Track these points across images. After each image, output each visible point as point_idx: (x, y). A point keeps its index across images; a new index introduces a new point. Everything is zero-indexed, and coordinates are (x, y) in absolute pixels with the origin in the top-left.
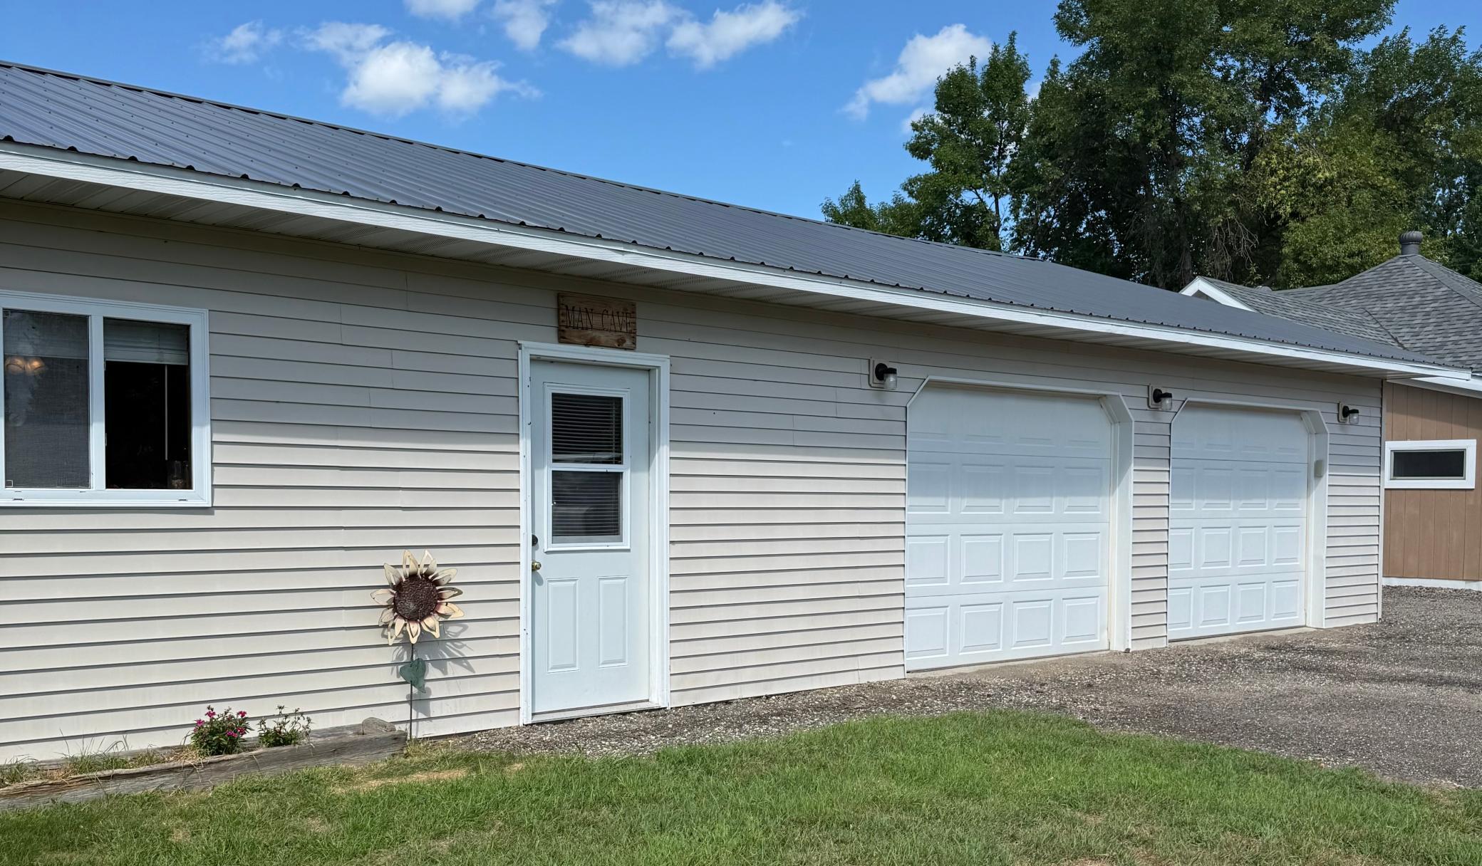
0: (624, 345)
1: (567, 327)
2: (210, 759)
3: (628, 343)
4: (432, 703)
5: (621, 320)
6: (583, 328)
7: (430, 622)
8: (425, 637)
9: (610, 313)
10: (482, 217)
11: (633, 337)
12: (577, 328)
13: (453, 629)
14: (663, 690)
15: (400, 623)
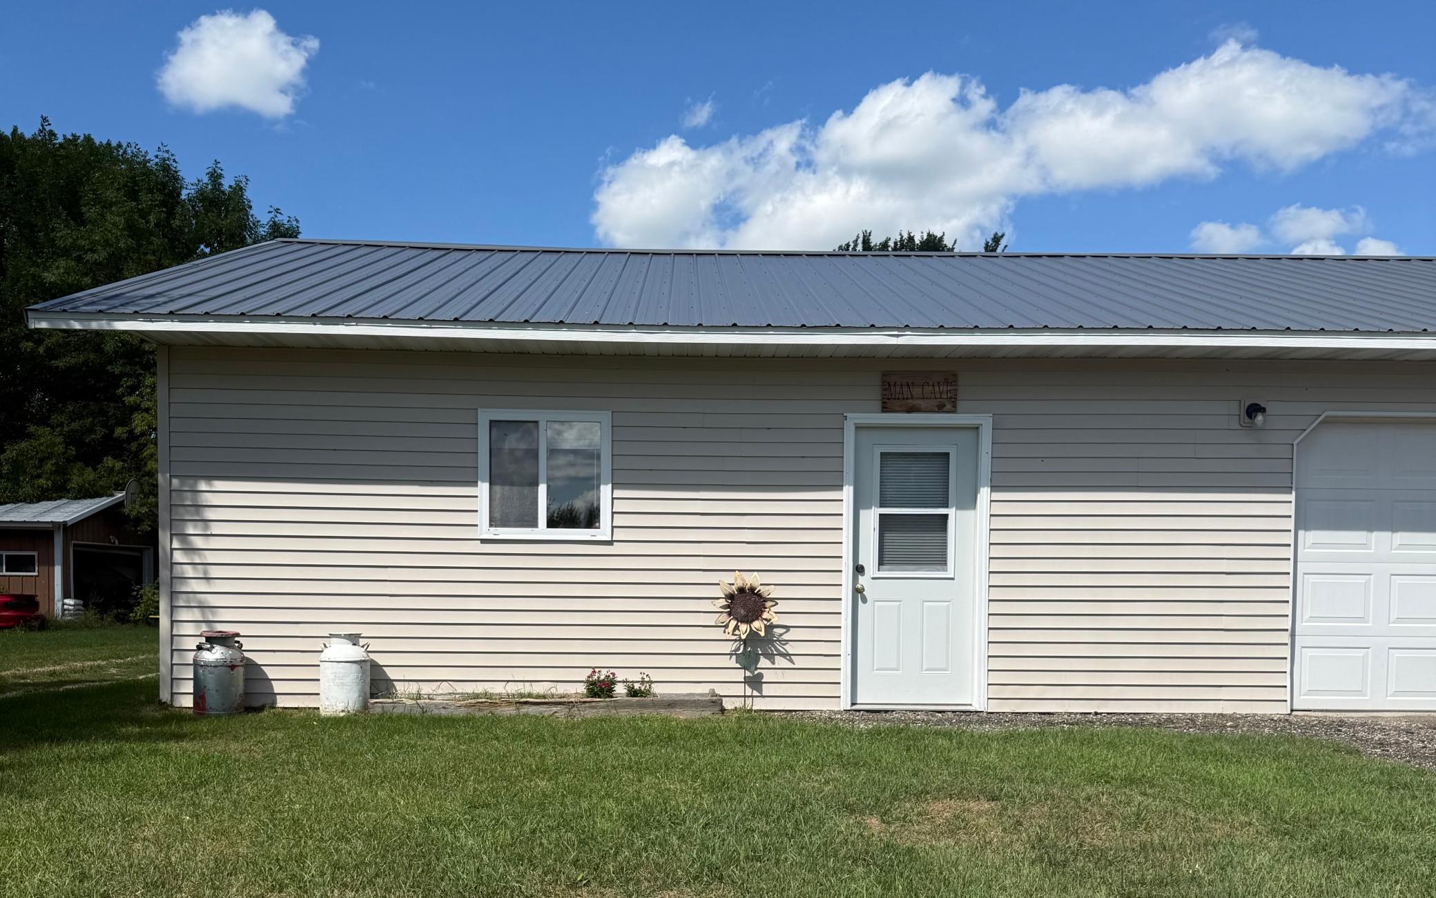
0: (945, 409)
1: (889, 399)
2: (589, 699)
3: (949, 406)
4: (764, 685)
5: (941, 389)
6: (903, 399)
7: (757, 624)
8: (753, 635)
9: (931, 383)
10: (769, 325)
11: (953, 402)
12: (898, 399)
13: (777, 631)
14: (980, 697)
15: (733, 623)
